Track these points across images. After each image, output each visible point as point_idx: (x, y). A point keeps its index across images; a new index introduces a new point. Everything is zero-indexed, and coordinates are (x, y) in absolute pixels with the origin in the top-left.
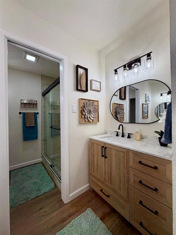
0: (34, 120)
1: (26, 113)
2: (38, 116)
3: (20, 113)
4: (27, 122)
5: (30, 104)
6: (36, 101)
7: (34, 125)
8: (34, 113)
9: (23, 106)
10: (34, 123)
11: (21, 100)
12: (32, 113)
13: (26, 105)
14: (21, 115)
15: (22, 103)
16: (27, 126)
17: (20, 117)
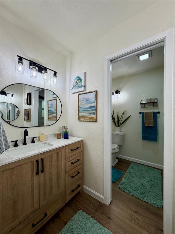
0: (153, 120)
1: (145, 112)
2: (159, 115)
3: (140, 113)
4: (146, 122)
5: (149, 103)
6: (157, 99)
7: (152, 126)
8: (154, 112)
9: (143, 106)
10: (153, 123)
11: (141, 100)
12: (151, 113)
13: (146, 104)
14: (141, 115)
15: (142, 103)
16: (145, 126)
17: (140, 117)
